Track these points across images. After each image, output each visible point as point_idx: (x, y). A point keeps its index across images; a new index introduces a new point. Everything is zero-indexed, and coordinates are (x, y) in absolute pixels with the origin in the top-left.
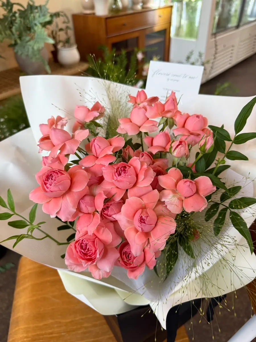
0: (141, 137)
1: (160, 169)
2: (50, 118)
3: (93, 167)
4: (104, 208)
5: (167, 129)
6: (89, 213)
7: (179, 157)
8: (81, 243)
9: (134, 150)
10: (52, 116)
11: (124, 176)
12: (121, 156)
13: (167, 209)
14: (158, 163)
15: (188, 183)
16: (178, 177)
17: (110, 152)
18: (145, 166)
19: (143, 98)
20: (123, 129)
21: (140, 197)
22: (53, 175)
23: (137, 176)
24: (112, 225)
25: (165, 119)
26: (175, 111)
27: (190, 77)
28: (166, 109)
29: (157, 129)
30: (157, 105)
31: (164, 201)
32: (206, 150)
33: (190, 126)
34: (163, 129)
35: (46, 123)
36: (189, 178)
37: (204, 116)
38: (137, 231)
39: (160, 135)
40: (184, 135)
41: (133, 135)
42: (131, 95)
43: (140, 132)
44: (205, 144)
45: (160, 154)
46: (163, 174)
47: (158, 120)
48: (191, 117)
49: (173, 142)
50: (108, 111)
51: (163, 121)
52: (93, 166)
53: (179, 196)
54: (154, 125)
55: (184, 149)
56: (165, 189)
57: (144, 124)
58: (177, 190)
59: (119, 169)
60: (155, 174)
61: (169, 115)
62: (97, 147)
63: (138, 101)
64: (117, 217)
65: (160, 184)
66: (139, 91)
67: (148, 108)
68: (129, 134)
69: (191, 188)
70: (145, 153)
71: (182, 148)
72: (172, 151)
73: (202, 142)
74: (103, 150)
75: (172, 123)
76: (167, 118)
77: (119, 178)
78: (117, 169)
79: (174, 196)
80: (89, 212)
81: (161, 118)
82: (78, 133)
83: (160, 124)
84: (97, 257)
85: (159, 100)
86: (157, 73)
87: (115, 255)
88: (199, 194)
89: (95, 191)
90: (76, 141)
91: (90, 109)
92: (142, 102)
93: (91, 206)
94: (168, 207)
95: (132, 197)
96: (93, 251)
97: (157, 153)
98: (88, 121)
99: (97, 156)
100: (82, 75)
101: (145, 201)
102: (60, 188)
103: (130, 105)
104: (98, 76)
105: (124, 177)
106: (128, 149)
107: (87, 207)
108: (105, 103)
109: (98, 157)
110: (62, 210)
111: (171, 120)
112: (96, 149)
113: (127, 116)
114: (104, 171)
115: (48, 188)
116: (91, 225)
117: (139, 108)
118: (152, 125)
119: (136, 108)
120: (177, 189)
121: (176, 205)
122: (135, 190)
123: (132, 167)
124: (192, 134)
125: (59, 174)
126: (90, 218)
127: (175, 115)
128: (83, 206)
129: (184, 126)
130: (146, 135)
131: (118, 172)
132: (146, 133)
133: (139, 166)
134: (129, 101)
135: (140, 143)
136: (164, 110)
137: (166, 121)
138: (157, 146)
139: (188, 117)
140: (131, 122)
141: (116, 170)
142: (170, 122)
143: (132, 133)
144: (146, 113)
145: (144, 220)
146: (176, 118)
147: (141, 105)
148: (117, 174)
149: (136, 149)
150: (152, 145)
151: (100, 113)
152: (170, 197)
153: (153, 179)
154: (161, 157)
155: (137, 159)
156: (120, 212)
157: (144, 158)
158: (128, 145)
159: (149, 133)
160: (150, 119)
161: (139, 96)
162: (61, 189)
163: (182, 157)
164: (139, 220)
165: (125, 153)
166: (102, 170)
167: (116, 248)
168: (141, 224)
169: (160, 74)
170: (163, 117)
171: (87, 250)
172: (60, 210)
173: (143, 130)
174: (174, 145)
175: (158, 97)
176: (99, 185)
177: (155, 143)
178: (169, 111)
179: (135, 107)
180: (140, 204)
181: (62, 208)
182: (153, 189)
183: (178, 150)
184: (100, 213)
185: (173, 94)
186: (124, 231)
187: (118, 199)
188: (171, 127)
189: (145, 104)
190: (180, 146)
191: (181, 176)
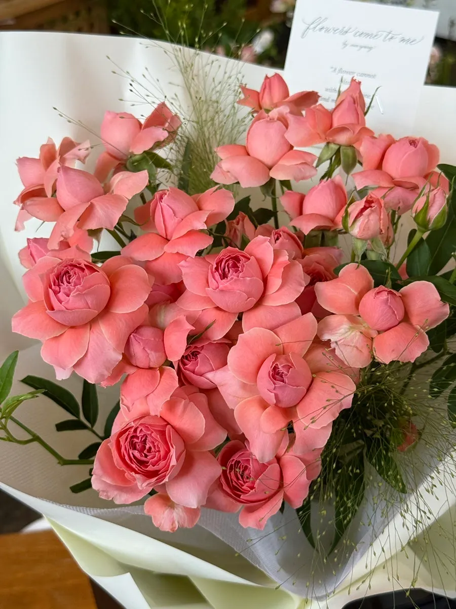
0: (274, 193)
1: (321, 268)
2: (45, 143)
3: (158, 261)
4: (186, 356)
5: (338, 173)
6: (150, 368)
7: (366, 240)
8: (133, 437)
9: (256, 223)
10: (50, 139)
11: (235, 278)
12: (224, 238)
13: (336, 357)
14: (317, 256)
15: (384, 296)
16: (362, 284)
17: (201, 225)
18: (285, 258)
19: (277, 94)
20: (229, 172)
21: (272, 329)
22: (71, 273)
23: (265, 280)
24: (203, 398)
25: (334, 147)
26: (358, 129)
27: (403, 40)
28: (336, 124)
29: (314, 172)
30: (313, 113)
31: (330, 340)
32: (429, 221)
33: (395, 165)
34: (328, 174)
35: (36, 154)
36: (387, 285)
37: (430, 142)
38: (264, 405)
39: (320, 187)
40: (380, 188)
41: (252, 186)
42: (248, 87)
43: (272, 180)
44: (427, 207)
45: (320, 235)
46: (326, 279)
47: (316, 150)
48: (397, 143)
49: (351, 203)
50: (187, 128)
51: (330, 153)
52: (156, 259)
53: (363, 329)
54: (305, 163)
55: (378, 217)
56: (333, 314)
57: (281, 160)
58: (359, 316)
59: (223, 264)
60: (309, 278)
61: (343, 138)
62: (168, 212)
63: (266, 102)
64: (216, 377)
65: (318, 301)
66: (267, 77)
67: (291, 119)
68: (244, 185)
69: (390, 307)
70: (284, 232)
71: (374, 218)
72: (349, 225)
73: (420, 204)
74: (182, 220)
75: (351, 160)
76: (338, 145)
77: (224, 284)
78: (217, 264)
79: (351, 328)
80: (152, 365)
81: (323, 145)
82: (121, 179)
83: (320, 161)
84: (171, 465)
85: (320, 102)
86: (315, 28)
87: (210, 470)
88: (411, 325)
89: (162, 317)
90: (118, 199)
91: (143, 121)
92: (276, 106)
93: (156, 351)
94: (337, 352)
95: (251, 329)
96: (162, 453)
97: (314, 233)
98: (138, 151)
99: (166, 235)
100: (122, 33)
101: (284, 337)
102: (89, 302)
103: (245, 110)
104: (162, 37)
105: (236, 280)
106: (241, 222)
107: (146, 351)
108: (180, 108)
109: (169, 238)
110: (89, 355)
111: (349, 151)
112: (167, 217)
113: (235, 139)
114: (184, 271)
115: (60, 302)
116: (155, 392)
117: (268, 119)
118: (302, 163)
119: (261, 121)
120: (360, 314)
121: (357, 348)
122: (260, 313)
123: (252, 258)
124: (398, 184)
125: (86, 271)
126: (154, 377)
127: (358, 140)
128: (137, 349)
129: (379, 166)
130: (285, 189)
131: (220, 271)
132: (286, 184)
133: (269, 258)
134: (240, 102)
135: (270, 208)
136: (331, 126)
137: (335, 154)
138: (312, 214)
139: (390, 142)
140: (248, 155)
141: (215, 266)
142: (346, 155)
143: (250, 182)
144: (285, 132)
145: (282, 376)
146: (360, 145)
147: (274, 113)
148: (217, 275)
149: (260, 224)
150: (301, 213)
151: (169, 132)
152: (342, 331)
153: (303, 288)
154: (323, 244)
155: (265, 241)
156: (226, 366)
157: (281, 243)
158: (240, 212)
159: (293, 183)
160: (295, 148)
161: (267, 90)
162: (90, 306)
163: (373, 239)
164: (271, 373)
165: (233, 231)
166: (180, 267)
167: (214, 452)
168: (275, 384)
169: (324, 30)
170: (328, 143)
171: (146, 450)
172: (86, 355)
173: (278, 175)
174: (354, 209)
175: (317, 93)
176: (173, 305)
177: (308, 208)
178: (342, 129)
179: (258, 119)
180: (272, 344)
181: (89, 351)
182: (303, 313)
183: (364, 221)
184: (176, 367)
185: (355, 84)
186: (233, 410)
187: (218, 335)
188: (348, 169)
189: (285, 110)
190: (368, 210)
191: (369, 282)
